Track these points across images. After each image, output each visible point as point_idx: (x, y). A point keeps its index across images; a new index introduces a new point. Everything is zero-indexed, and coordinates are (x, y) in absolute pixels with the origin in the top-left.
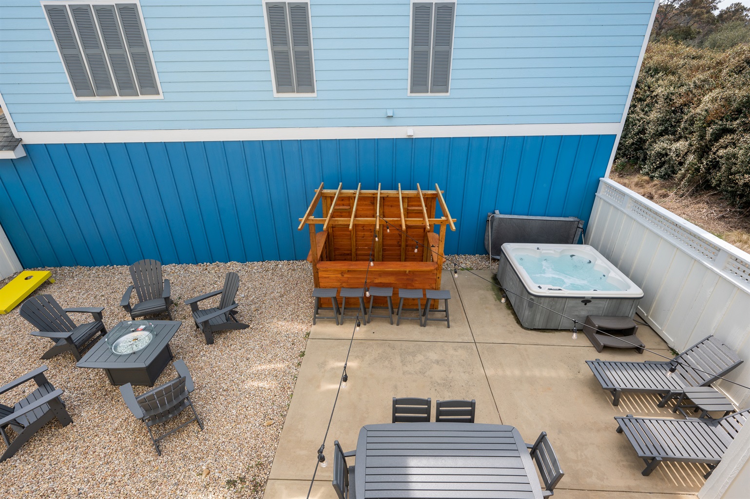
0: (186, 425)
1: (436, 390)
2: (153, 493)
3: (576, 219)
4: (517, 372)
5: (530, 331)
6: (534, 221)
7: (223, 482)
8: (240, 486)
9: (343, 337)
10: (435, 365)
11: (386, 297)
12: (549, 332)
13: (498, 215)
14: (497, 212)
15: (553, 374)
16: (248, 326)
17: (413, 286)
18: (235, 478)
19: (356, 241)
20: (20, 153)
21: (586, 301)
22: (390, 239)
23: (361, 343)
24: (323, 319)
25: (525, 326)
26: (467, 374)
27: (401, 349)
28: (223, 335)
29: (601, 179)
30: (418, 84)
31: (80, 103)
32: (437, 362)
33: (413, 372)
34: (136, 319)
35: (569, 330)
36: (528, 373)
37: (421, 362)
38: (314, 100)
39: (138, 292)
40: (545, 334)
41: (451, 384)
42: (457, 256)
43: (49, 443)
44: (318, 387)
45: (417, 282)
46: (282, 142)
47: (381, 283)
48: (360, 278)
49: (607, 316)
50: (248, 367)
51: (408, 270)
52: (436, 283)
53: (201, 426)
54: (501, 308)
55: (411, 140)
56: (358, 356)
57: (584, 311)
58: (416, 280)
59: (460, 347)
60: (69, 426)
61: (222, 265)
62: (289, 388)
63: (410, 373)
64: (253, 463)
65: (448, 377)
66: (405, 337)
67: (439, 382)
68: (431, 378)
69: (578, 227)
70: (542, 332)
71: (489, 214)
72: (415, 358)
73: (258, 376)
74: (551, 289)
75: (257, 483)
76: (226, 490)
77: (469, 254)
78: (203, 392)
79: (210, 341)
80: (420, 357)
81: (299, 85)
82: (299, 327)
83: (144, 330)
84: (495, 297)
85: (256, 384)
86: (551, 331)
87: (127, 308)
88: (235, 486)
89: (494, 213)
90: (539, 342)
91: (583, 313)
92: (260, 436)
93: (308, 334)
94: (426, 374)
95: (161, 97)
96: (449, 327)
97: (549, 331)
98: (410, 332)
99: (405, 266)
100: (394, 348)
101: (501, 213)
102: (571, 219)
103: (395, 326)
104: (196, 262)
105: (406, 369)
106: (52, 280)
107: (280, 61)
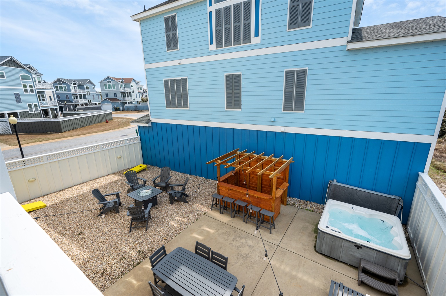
0: (142, 227)
1: (237, 257)
2: (119, 243)
3: (398, 198)
4: (287, 269)
5: (318, 254)
6: (360, 191)
7: (137, 250)
8: (141, 254)
9: (218, 219)
10: (247, 247)
11: (242, 206)
12: (331, 260)
13: (335, 182)
14: (335, 180)
15: (310, 280)
16: (188, 202)
17: (260, 206)
18: (142, 250)
19: (249, 179)
20: (150, 125)
21: (359, 247)
22: (266, 182)
23: (223, 224)
24: (216, 210)
25: (317, 250)
26: (259, 258)
27: (238, 234)
28: (177, 203)
29: (420, 173)
30: (287, 106)
31: (167, 110)
32: (250, 246)
33: (234, 245)
34: (156, 187)
35: (348, 264)
36: (294, 273)
37: (242, 243)
38: (240, 112)
39: (161, 178)
40: (328, 260)
41: (247, 258)
42: (308, 202)
43: (110, 216)
44: (192, 234)
45: (262, 204)
46: (220, 128)
47: (245, 200)
48: (237, 195)
49: (376, 264)
50: (176, 217)
51: (256, 196)
52: (271, 208)
53: (147, 229)
54: (312, 236)
55: (283, 134)
56: (217, 229)
57: (358, 254)
58: (262, 203)
59: (268, 245)
60: (117, 214)
61: (198, 177)
62: (182, 230)
63: (232, 245)
64: (150, 249)
65: (248, 255)
66: (245, 230)
67: (242, 254)
68: (240, 251)
69: (399, 204)
70: (327, 258)
71: (330, 181)
72: (241, 240)
73: (176, 221)
74: (333, 230)
75: (146, 256)
76: (136, 253)
77: (318, 203)
78: (156, 219)
79: (171, 203)
80: (243, 241)
81: (235, 106)
82: (205, 209)
83: (151, 190)
84: (314, 229)
85: (173, 223)
86: (334, 259)
87: (154, 182)
88: (139, 253)
89: (333, 181)
90: (319, 262)
91: (357, 255)
92: (159, 242)
93: (206, 213)
94: (239, 249)
95: (188, 109)
96: (271, 233)
97: (333, 259)
98: (250, 228)
99: (256, 194)
100: (235, 232)
101: (337, 182)
102: (393, 197)
103: (244, 223)
104: (190, 174)
105: (232, 242)
106: (147, 169)
107: (228, 96)
